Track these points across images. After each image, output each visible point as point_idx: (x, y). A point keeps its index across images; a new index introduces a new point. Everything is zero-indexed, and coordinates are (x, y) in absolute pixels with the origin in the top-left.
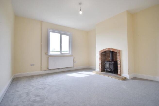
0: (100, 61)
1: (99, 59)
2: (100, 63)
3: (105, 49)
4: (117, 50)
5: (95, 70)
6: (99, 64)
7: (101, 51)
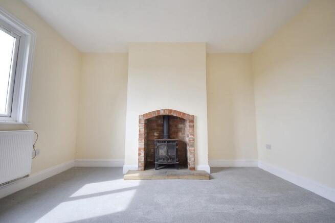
0: (143, 141)
1: (140, 135)
2: (143, 147)
3: (158, 111)
4: (188, 115)
5: (121, 168)
6: (139, 150)
7: (146, 114)
